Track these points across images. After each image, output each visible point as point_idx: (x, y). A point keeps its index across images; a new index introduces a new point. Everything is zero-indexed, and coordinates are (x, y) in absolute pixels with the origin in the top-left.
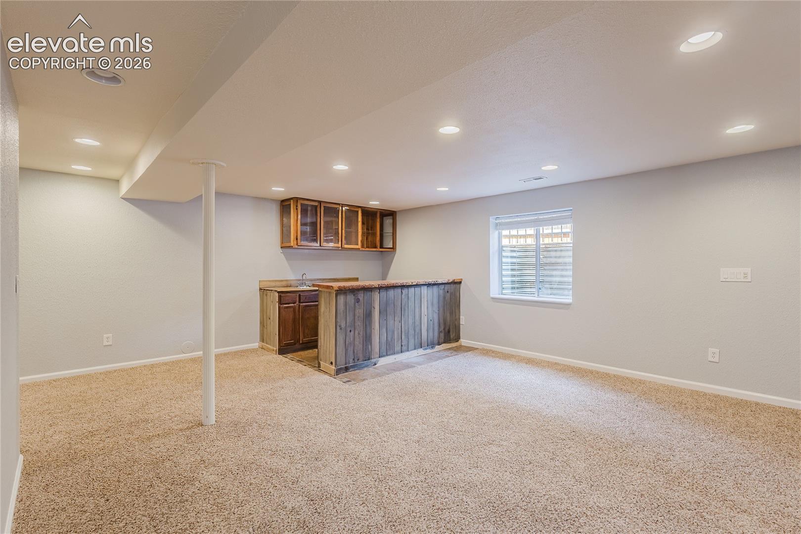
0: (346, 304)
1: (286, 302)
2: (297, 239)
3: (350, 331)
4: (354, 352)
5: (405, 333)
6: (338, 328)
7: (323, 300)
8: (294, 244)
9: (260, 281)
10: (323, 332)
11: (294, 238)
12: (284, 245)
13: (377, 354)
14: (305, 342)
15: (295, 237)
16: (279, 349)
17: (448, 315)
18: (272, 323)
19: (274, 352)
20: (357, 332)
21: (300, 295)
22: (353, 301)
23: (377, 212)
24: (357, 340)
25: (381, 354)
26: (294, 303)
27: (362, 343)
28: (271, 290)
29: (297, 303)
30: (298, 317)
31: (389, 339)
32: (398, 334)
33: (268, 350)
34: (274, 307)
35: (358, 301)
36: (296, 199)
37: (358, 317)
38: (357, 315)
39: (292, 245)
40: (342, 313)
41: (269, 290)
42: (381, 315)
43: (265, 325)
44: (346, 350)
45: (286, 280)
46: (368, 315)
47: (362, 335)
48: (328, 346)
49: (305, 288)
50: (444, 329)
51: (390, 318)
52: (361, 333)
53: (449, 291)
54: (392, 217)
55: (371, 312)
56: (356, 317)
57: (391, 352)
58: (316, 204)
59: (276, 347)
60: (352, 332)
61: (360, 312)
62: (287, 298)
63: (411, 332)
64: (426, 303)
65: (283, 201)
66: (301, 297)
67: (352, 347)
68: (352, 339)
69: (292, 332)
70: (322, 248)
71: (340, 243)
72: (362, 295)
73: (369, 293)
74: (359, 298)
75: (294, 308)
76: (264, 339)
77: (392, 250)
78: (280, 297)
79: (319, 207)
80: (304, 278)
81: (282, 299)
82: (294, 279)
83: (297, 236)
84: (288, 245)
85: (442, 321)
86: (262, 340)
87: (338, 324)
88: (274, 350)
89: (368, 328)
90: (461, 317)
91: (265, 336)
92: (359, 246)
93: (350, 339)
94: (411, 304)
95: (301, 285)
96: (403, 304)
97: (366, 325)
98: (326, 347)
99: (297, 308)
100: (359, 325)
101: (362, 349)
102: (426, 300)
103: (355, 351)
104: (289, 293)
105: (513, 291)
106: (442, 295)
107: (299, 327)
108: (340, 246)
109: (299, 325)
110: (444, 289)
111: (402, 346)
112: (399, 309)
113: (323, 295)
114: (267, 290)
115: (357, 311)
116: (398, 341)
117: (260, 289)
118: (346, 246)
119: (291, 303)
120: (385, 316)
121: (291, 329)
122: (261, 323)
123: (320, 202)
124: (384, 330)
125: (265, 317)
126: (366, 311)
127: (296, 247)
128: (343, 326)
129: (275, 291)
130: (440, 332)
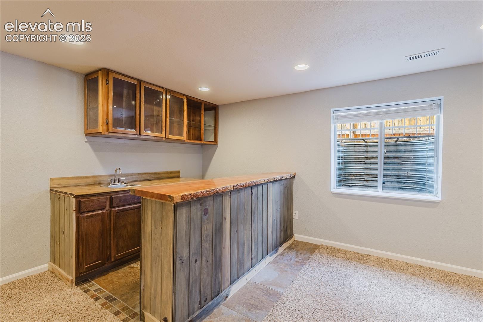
0: (189, 220)
1: (89, 209)
2: (107, 124)
3: (196, 261)
4: (200, 291)
5: (255, 242)
6: (178, 262)
7: (149, 213)
8: (103, 130)
9: (50, 178)
10: (149, 265)
11: (103, 122)
12: (89, 131)
13: (228, 281)
14: (119, 258)
15: (105, 121)
16: (76, 278)
17: (286, 211)
18: (67, 240)
19: (69, 283)
20: (204, 259)
21: (111, 198)
22: (199, 213)
23: (201, 103)
24: (205, 271)
25: (232, 280)
26: (102, 210)
27: (210, 273)
28: (66, 193)
29: (108, 208)
30: (108, 227)
31: (240, 255)
32: (249, 245)
33: (61, 278)
34: (70, 216)
35: (205, 212)
36: (107, 72)
37: (206, 237)
38: (205, 232)
39: (100, 131)
40: (184, 236)
41: (62, 193)
42: (232, 227)
43: (57, 240)
44: (190, 293)
45: (93, 177)
46: (218, 230)
47: (211, 261)
48: (159, 289)
49: (120, 187)
50: (284, 227)
51: (241, 227)
52: (210, 260)
53: (287, 186)
54: (214, 111)
55: (221, 224)
56: (204, 237)
57: (243, 271)
58: (135, 82)
59: (72, 276)
60: (198, 262)
61: (208, 228)
62: (91, 204)
63: (260, 238)
64: (271, 201)
65: (87, 75)
66: (114, 200)
67: (198, 285)
68: (197, 273)
69: (99, 250)
70: (142, 137)
71: (164, 132)
72: (211, 203)
73: (219, 199)
74: (208, 207)
75: (102, 216)
76: (56, 259)
77: (215, 143)
78: (79, 204)
79: (138, 86)
80: (118, 172)
81: (82, 205)
82: (104, 174)
83: (107, 120)
84: (94, 131)
85: (282, 219)
86: (54, 260)
87: (178, 256)
88: (68, 280)
89: (218, 249)
90: (294, 211)
91: (57, 256)
92: (184, 137)
93: (195, 274)
94: (260, 206)
95: (115, 182)
96: (253, 208)
97: (216, 246)
98: (155, 290)
99: (107, 216)
100: (206, 248)
101: (210, 282)
102: (271, 198)
103: (202, 290)
104: (95, 196)
105: (340, 184)
106: (282, 191)
107: (110, 240)
108: (164, 136)
109: (110, 237)
110: (284, 184)
111: (252, 259)
112: (249, 214)
113: (149, 208)
114: (60, 192)
115: (205, 227)
116: (248, 254)
117: (51, 190)
118: (170, 137)
119: (98, 210)
120: (237, 227)
121: (98, 245)
122: (52, 236)
123: (140, 81)
124: (236, 246)
125: (57, 229)
126: (216, 224)
127: (107, 133)
128: (185, 256)
129: (71, 194)
130: (281, 232)
